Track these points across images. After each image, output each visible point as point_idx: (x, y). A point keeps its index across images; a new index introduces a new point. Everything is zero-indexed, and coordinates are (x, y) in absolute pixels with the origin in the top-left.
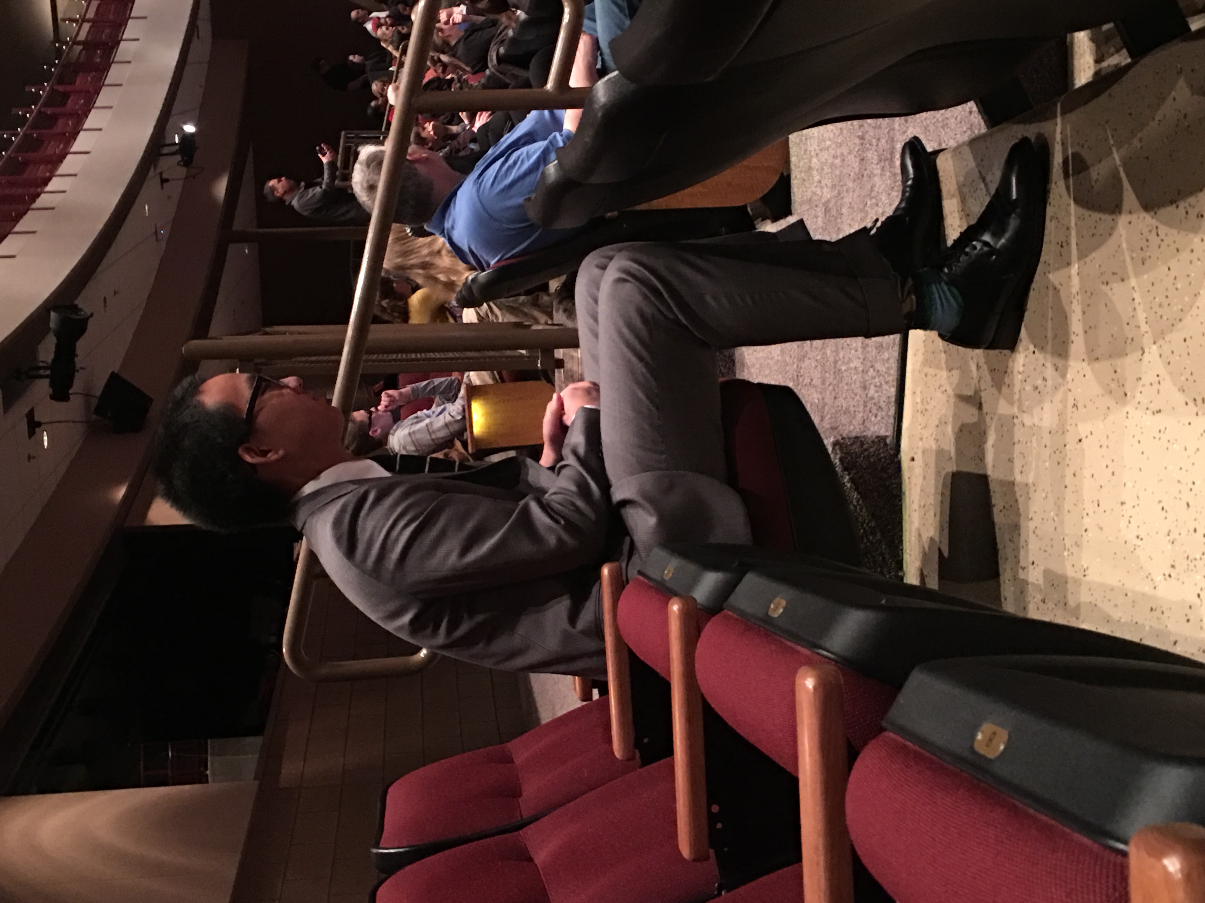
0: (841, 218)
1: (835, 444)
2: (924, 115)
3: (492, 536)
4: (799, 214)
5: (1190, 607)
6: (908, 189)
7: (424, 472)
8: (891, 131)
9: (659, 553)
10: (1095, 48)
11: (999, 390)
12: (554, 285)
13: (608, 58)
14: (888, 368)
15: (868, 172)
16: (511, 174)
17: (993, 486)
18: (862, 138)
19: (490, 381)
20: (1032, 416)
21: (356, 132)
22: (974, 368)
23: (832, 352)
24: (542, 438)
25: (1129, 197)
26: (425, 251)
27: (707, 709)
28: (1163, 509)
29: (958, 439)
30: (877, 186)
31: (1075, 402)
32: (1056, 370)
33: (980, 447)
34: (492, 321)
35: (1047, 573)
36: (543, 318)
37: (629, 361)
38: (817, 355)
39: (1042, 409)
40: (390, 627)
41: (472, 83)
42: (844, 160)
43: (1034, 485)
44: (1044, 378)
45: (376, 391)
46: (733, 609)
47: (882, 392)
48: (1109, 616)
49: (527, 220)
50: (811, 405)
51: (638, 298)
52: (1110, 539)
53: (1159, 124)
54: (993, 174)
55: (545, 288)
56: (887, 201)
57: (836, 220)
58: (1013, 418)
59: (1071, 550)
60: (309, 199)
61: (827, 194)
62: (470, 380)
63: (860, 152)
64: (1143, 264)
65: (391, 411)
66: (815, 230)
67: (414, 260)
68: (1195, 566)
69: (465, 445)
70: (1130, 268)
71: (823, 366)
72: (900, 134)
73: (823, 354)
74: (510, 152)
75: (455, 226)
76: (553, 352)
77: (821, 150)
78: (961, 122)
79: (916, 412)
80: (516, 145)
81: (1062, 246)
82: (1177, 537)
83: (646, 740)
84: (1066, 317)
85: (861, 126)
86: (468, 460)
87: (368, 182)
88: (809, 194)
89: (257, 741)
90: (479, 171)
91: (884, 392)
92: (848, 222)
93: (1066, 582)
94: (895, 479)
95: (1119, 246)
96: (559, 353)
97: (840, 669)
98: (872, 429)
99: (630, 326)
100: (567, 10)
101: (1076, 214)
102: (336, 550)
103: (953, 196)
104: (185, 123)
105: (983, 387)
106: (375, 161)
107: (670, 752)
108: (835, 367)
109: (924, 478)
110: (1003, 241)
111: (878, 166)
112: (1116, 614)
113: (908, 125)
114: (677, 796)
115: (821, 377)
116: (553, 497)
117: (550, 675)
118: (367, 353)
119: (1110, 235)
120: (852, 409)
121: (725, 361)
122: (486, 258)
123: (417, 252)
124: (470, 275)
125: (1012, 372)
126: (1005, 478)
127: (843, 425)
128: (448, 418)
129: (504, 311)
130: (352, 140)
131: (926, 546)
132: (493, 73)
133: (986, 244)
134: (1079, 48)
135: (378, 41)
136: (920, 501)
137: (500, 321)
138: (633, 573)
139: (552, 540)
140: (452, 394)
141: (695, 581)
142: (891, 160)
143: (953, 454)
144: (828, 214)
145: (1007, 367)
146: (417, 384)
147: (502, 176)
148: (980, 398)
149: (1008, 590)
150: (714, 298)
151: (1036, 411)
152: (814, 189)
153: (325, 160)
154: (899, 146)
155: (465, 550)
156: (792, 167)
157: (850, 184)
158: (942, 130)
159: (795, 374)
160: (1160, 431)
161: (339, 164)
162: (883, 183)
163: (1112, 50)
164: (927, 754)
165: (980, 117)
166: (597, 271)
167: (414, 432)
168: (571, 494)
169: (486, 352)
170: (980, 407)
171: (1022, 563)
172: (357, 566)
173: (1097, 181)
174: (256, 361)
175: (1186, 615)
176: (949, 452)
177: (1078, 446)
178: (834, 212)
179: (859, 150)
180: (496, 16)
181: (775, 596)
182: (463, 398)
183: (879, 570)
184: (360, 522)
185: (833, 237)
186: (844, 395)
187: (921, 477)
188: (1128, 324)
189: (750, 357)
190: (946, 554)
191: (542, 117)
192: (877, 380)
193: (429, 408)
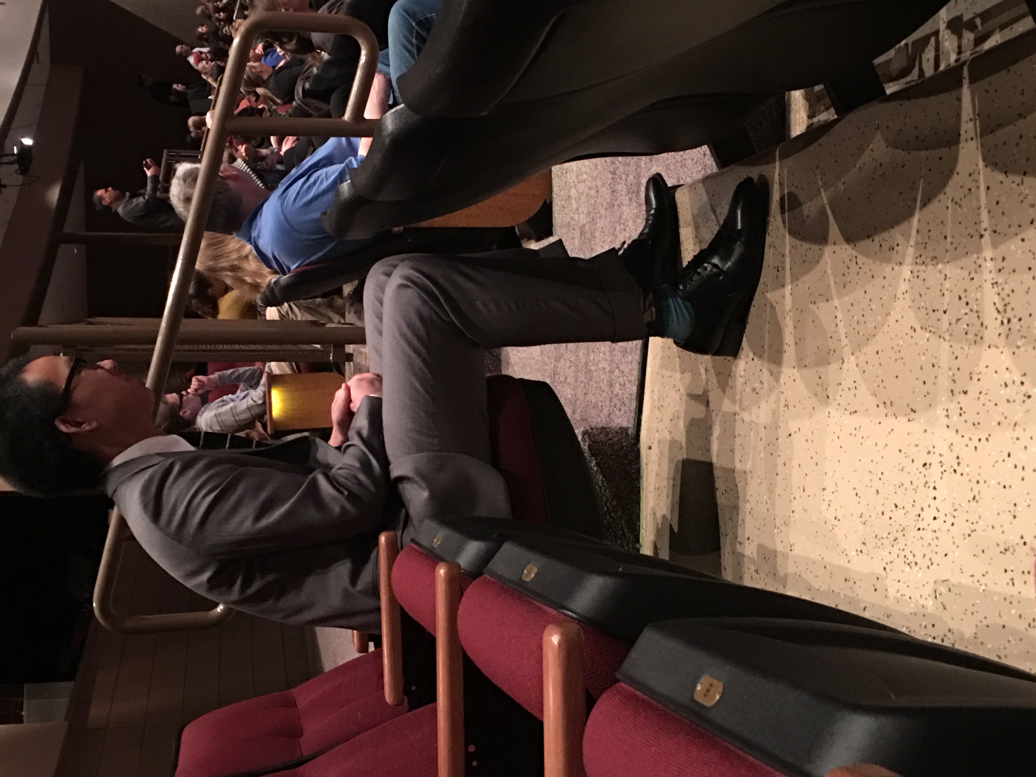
0: (594, 241)
1: (585, 433)
2: (665, 155)
3: (283, 505)
4: (559, 236)
5: (878, 578)
6: (651, 218)
7: (225, 447)
8: (639, 168)
9: (430, 524)
10: (808, 105)
11: (724, 391)
12: (347, 289)
13: (397, 94)
14: (631, 370)
15: (618, 202)
16: (311, 192)
17: (716, 473)
18: (614, 173)
19: (288, 371)
20: (750, 413)
21: (177, 151)
22: (703, 371)
23: (584, 354)
24: (332, 423)
25: (834, 230)
26: (234, 256)
27: (467, 661)
28: (857, 494)
29: (688, 431)
30: (625, 214)
31: (787, 403)
32: (771, 375)
33: (706, 439)
34: (292, 319)
35: (760, 547)
36: (336, 318)
37: (409, 357)
38: (571, 357)
39: (759, 407)
40: (190, 584)
41: (280, 112)
42: (598, 191)
43: (751, 472)
44: (761, 381)
45: (188, 378)
46: (493, 574)
47: (625, 391)
48: (810, 585)
49: (325, 232)
50: (565, 399)
51: (418, 302)
52: (813, 520)
53: (860, 171)
54: (722, 208)
55: (339, 291)
56: (633, 227)
57: (590, 242)
58: (735, 414)
59: (780, 529)
60: (134, 207)
61: (583, 219)
62: (271, 369)
63: (612, 185)
64: (844, 287)
65: (200, 396)
66: (572, 250)
67: (224, 263)
68: (882, 544)
69: (264, 426)
70: (834, 291)
71: (576, 366)
72: (646, 171)
73: (577, 356)
74: (309, 173)
75: (261, 236)
76: (344, 347)
77: (579, 182)
78: (696, 163)
79: (653, 407)
80: (316, 166)
81: (778, 271)
82: (868, 518)
83: (413, 688)
84: (780, 330)
85: (613, 163)
86: (267, 439)
87: (184, 195)
88: (568, 219)
89: (70, 685)
90: (284, 187)
91: (627, 390)
92: (601, 244)
93: (776, 556)
94: (634, 465)
95: (825, 272)
96: (350, 349)
97: (581, 627)
98: (616, 422)
99: (410, 325)
100: (363, 52)
101: (790, 244)
102: (144, 515)
103: (689, 225)
104: (23, 137)
105: (710, 389)
106: (191, 177)
107: (434, 698)
108: (586, 368)
109: (659, 464)
110: (729, 264)
111: (627, 197)
112: (816, 584)
113: (652, 164)
114: (439, 736)
115: (574, 376)
116: (339, 471)
117: (333, 628)
118: (178, 343)
119: (818, 262)
120: (600, 404)
121: (493, 360)
122: (286, 262)
123: (227, 257)
124: (273, 278)
125: (735, 376)
126: (727, 466)
127: (592, 417)
128: (251, 402)
129: (303, 312)
130: (173, 158)
131: (660, 522)
132: (299, 105)
133: (715, 266)
134: (795, 105)
135: (198, 73)
136: (655, 484)
137: (299, 319)
138: (406, 539)
139: (337, 509)
140: (254, 382)
141: (459, 549)
142: (638, 192)
143: (684, 444)
144: (583, 237)
145: (731, 371)
146: (224, 372)
147: (303, 194)
148: (708, 396)
149: (727, 560)
150: (484, 305)
151: (754, 409)
152: (572, 215)
153: (149, 173)
154: (644, 181)
155: (258, 517)
156: (554, 196)
157: (603, 212)
158: (680, 169)
159: (552, 372)
160: (855, 429)
161: (161, 179)
162: (631, 211)
163: (822, 108)
164: (654, 702)
165: (712, 159)
166: (383, 278)
167: (219, 414)
168: (354, 469)
169: (285, 346)
170: (707, 404)
171: (739, 539)
172: (161, 530)
173: (808, 216)
174: (79, 347)
175: (874, 585)
176: (681, 442)
177: (788, 440)
178: (588, 235)
179: (611, 183)
180: (303, 57)
181: (529, 562)
182: (264, 385)
183: (619, 542)
184: (166, 491)
185: (586, 255)
186: (593, 392)
187: (657, 465)
188: (831, 337)
189: (514, 357)
190: (676, 529)
191: (339, 144)
192: (621, 380)
193: (234, 393)
